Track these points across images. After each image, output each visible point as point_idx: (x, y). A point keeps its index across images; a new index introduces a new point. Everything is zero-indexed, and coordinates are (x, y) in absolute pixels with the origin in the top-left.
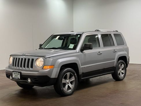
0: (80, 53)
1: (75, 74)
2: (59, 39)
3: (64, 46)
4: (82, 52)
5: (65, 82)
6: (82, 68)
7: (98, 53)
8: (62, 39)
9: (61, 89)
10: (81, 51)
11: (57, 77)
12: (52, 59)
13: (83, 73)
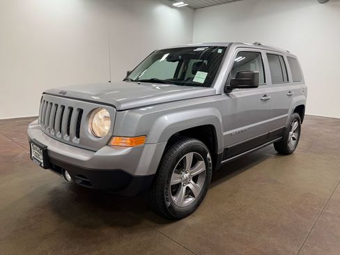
0: (224, 97)
1: (208, 156)
2: (169, 59)
3: (179, 77)
4: (228, 95)
5: (178, 181)
6: (226, 137)
7: (263, 98)
8: (175, 59)
9: (165, 205)
10: (225, 92)
11: (154, 172)
12: (140, 116)
13: (226, 150)
